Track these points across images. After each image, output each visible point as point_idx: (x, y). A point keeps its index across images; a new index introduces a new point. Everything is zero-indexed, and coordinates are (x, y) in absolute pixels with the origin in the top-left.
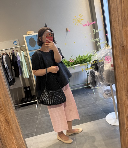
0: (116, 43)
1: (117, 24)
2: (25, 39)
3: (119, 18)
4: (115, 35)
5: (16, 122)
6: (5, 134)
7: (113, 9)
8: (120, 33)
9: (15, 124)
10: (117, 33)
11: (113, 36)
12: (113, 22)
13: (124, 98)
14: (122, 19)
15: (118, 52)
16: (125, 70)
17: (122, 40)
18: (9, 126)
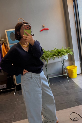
2: (6, 34)
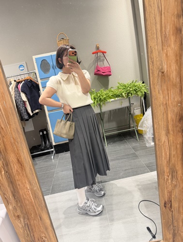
0: (153, 68)
1: (155, 43)
3: (158, 35)
4: (152, 57)
5: (30, 163)
6: (17, 177)
8: (159, 55)
10: (155, 54)
11: (150, 59)
12: (149, 41)
13: (164, 138)
14: (161, 36)
15: (156, 79)
16: (165, 103)
17: (161, 64)
18: (22, 168)
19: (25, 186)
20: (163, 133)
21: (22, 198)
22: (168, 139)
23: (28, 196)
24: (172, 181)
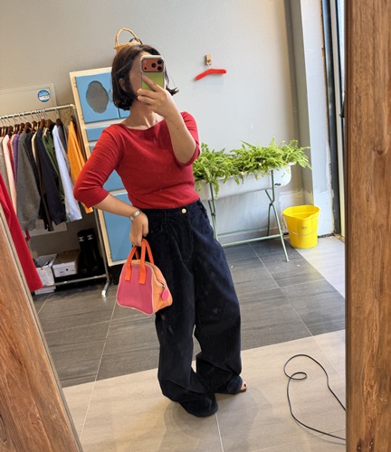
0: (359, 139)
1: (369, 81)
4: (358, 115)
6: (8, 392)
7: (359, 31)
8: (375, 110)
9: (38, 364)
10: (364, 109)
11: (353, 119)
12: (354, 74)
13: (370, 305)
15: (364, 168)
16: (379, 224)
17: (379, 133)
18: (21, 370)
19: (28, 410)
20: (370, 292)
21: (21, 437)
22: (380, 306)
23: (36, 434)
24: (378, 396)
